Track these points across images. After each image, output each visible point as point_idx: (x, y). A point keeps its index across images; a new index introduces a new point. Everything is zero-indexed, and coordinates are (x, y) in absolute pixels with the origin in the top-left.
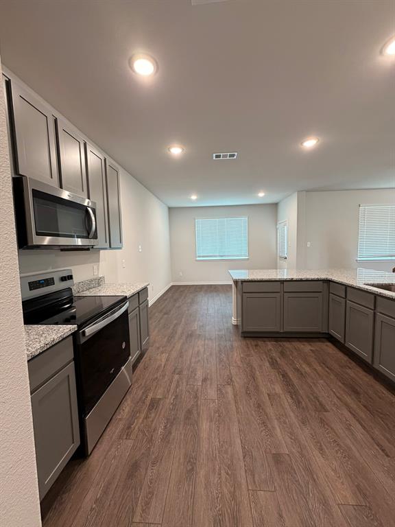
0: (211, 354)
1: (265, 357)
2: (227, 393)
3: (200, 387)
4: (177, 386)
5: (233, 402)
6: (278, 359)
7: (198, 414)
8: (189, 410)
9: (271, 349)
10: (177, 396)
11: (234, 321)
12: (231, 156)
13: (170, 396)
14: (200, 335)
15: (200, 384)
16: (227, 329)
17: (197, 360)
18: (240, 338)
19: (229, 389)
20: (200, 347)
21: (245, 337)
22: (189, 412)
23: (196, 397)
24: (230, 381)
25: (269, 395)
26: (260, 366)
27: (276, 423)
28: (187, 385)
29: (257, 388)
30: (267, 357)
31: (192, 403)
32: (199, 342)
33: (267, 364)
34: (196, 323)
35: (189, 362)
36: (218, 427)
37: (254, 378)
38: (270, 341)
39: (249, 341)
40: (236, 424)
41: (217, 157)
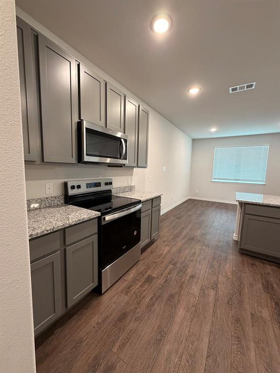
0: (204, 259)
1: (259, 277)
2: (209, 295)
3: (186, 282)
4: (170, 273)
5: (212, 305)
6: (275, 286)
7: (179, 301)
8: (172, 294)
9: (269, 273)
10: (166, 280)
11: (235, 236)
13: (162, 278)
14: (199, 240)
15: (188, 278)
16: (227, 242)
17: (191, 259)
18: (237, 253)
19: (212, 293)
20: (197, 250)
21: (242, 253)
22: (172, 296)
23: (181, 287)
24: (215, 286)
25: (252, 315)
26: (251, 285)
27: (252, 345)
28: (177, 275)
29: (241, 302)
30: (262, 278)
31: (177, 290)
32: (197, 246)
33: (260, 286)
34: (200, 231)
35: (183, 259)
36: (193, 319)
37: (240, 293)
38: (270, 265)
39: (245, 259)
40: (209, 325)
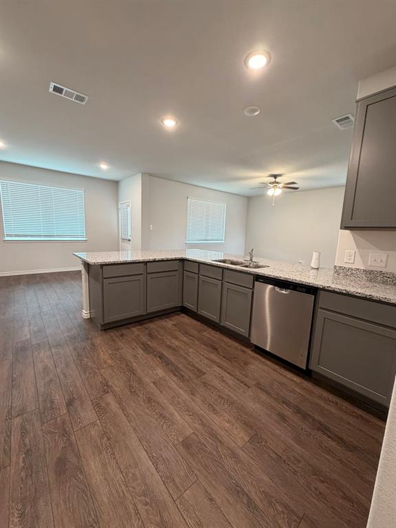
0: (67, 365)
1: (135, 345)
2: (108, 404)
3: (67, 418)
4: (24, 432)
5: (120, 412)
6: (149, 343)
7: (78, 456)
8: (59, 459)
9: (139, 335)
11: (85, 314)
12: (78, 98)
14: (39, 344)
15: (65, 411)
16: (79, 326)
18: (100, 332)
19: (110, 398)
20: (46, 361)
21: (105, 330)
23: (65, 433)
24: (106, 388)
25: (154, 383)
26: (135, 356)
27: (171, 409)
28: (43, 423)
29: (140, 381)
30: (137, 344)
31: (62, 445)
32: (42, 355)
33: (141, 351)
36: (113, 454)
37: (133, 372)
38: (134, 327)
39: (112, 333)
40: (134, 435)
41: (56, 89)
